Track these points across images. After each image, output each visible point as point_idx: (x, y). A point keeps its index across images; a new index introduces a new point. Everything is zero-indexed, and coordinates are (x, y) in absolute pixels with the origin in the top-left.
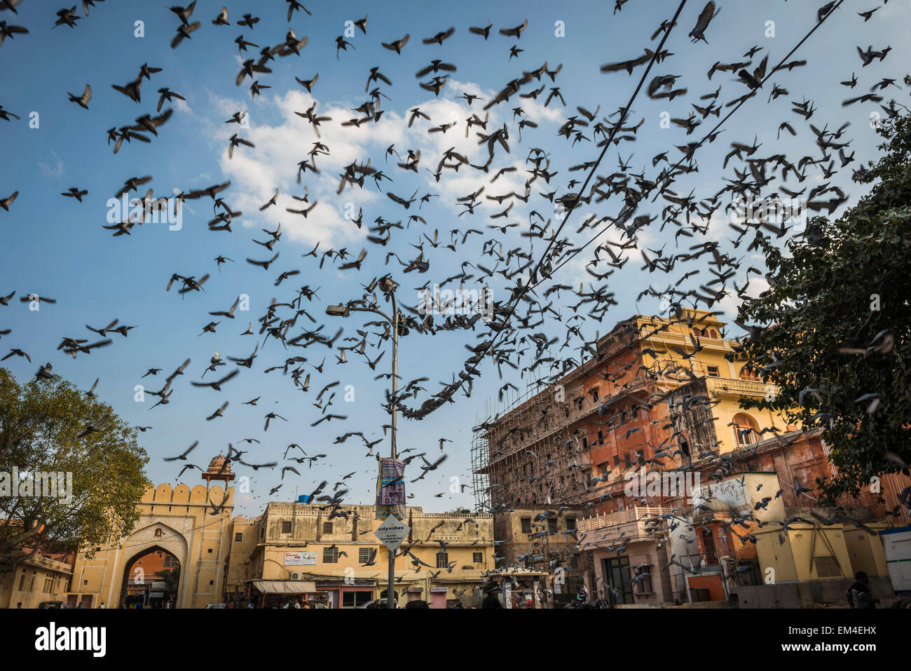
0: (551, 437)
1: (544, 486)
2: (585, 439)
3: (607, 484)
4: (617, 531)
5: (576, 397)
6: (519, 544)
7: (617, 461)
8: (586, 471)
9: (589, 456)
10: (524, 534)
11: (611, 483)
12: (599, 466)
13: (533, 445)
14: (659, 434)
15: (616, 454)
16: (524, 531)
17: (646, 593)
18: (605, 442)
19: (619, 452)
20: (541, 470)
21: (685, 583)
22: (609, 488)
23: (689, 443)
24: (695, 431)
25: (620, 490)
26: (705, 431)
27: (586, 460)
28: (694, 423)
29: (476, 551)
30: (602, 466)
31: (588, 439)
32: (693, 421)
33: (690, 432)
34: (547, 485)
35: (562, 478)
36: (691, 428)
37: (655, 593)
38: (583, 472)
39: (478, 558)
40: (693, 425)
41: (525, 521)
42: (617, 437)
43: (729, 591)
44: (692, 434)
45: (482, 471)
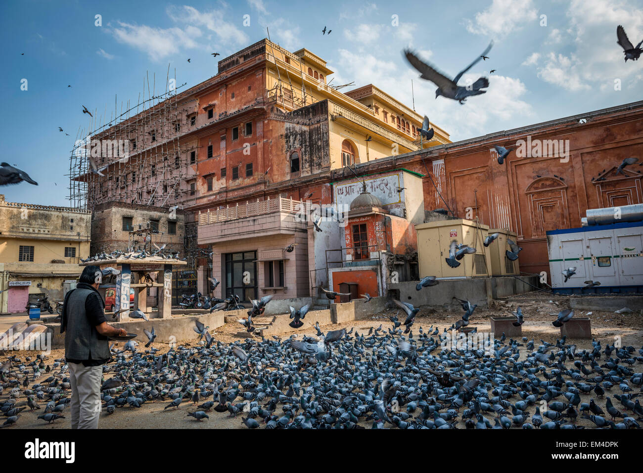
0: (159, 147)
1: (145, 194)
2: (194, 152)
3: (211, 193)
4: (252, 223)
5: (189, 113)
6: (118, 241)
7: (223, 173)
8: (191, 181)
9: (196, 167)
10: (124, 232)
11: (214, 192)
12: (205, 177)
13: (139, 154)
14: (271, 150)
15: (224, 167)
16: (124, 229)
17: (274, 288)
18: (214, 156)
19: (228, 165)
20: (143, 179)
21: (328, 277)
22: (212, 197)
23: (300, 160)
24: (308, 149)
25: (224, 199)
26: (319, 149)
27: (191, 172)
28: (310, 142)
29: (68, 246)
30: (208, 178)
31: (196, 152)
32: (308, 140)
33: (303, 149)
34: (149, 192)
35: (165, 188)
36: (305, 146)
37: (286, 288)
38: (188, 182)
39: (70, 252)
40: (308, 144)
41: (127, 220)
42: (228, 152)
43: (385, 286)
44: (305, 152)
45: (81, 179)
